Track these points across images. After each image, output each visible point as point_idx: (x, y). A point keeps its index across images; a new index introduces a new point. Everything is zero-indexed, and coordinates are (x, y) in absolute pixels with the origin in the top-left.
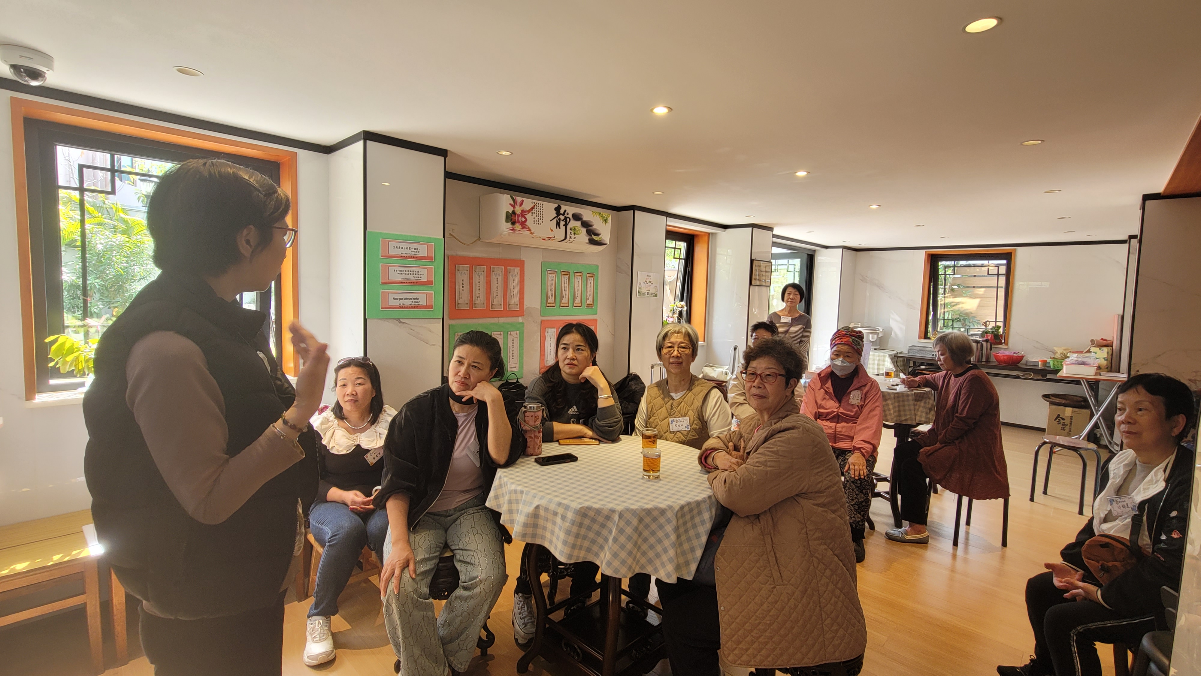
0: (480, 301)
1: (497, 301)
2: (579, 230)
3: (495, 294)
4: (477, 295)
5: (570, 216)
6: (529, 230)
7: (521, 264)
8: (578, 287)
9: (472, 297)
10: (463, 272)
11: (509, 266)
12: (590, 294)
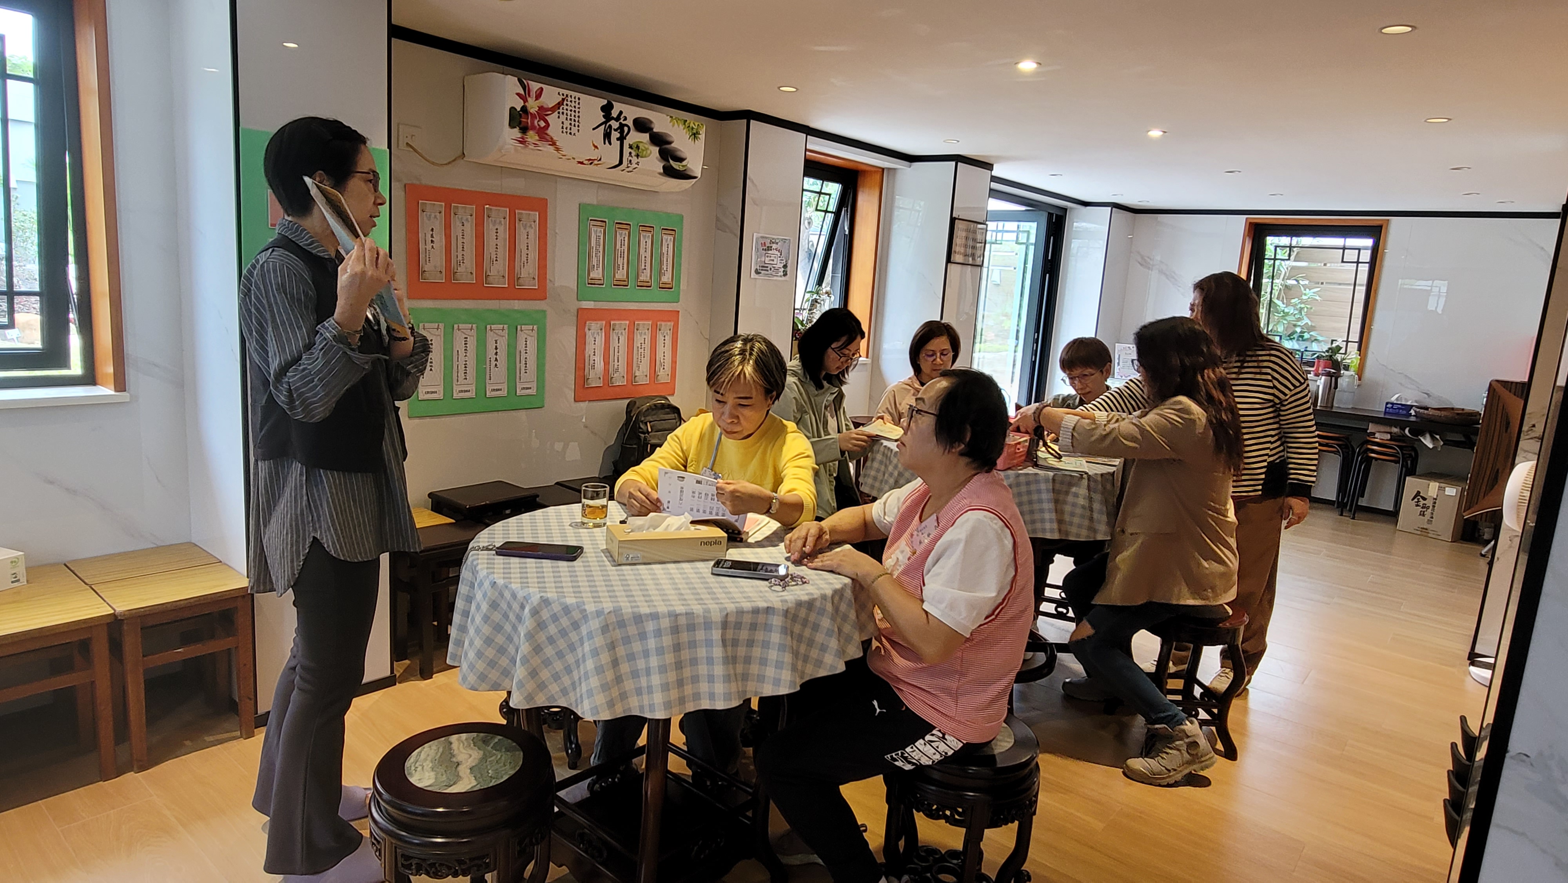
0: (466, 270)
1: (497, 271)
2: (647, 149)
3: (494, 257)
4: (460, 258)
5: (630, 122)
6: (553, 143)
7: (541, 206)
8: (645, 254)
9: (448, 260)
10: (433, 215)
11: (518, 209)
12: (667, 266)
